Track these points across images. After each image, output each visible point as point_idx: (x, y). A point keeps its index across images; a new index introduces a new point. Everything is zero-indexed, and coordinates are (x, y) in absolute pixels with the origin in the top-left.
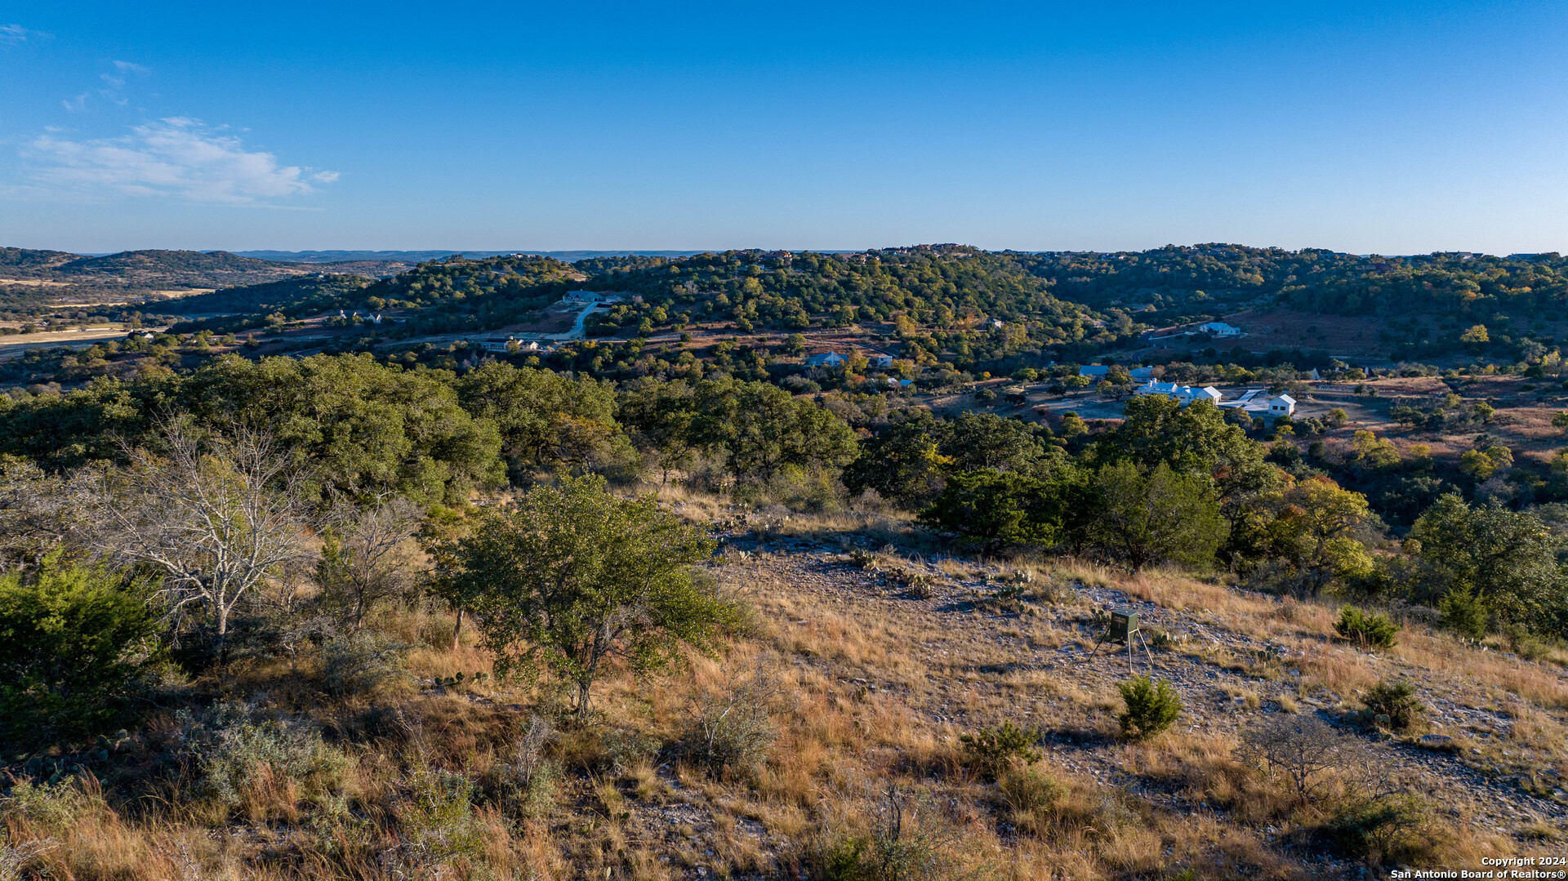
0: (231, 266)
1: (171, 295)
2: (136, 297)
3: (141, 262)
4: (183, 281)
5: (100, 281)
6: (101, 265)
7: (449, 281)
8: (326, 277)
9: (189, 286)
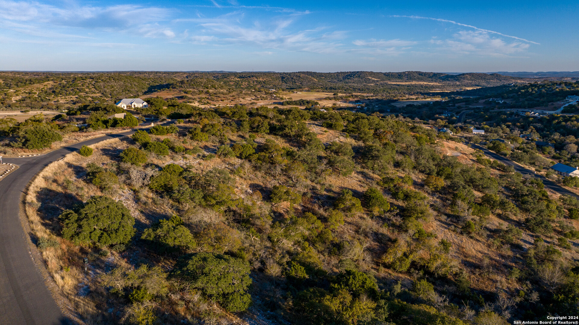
0: (497, 79)
1: (469, 89)
2: (458, 89)
3: (467, 77)
4: (477, 84)
5: (452, 83)
6: (454, 78)
7: (536, 89)
8: (514, 85)
9: (478, 86)
